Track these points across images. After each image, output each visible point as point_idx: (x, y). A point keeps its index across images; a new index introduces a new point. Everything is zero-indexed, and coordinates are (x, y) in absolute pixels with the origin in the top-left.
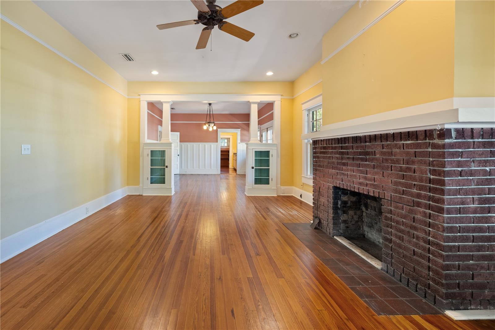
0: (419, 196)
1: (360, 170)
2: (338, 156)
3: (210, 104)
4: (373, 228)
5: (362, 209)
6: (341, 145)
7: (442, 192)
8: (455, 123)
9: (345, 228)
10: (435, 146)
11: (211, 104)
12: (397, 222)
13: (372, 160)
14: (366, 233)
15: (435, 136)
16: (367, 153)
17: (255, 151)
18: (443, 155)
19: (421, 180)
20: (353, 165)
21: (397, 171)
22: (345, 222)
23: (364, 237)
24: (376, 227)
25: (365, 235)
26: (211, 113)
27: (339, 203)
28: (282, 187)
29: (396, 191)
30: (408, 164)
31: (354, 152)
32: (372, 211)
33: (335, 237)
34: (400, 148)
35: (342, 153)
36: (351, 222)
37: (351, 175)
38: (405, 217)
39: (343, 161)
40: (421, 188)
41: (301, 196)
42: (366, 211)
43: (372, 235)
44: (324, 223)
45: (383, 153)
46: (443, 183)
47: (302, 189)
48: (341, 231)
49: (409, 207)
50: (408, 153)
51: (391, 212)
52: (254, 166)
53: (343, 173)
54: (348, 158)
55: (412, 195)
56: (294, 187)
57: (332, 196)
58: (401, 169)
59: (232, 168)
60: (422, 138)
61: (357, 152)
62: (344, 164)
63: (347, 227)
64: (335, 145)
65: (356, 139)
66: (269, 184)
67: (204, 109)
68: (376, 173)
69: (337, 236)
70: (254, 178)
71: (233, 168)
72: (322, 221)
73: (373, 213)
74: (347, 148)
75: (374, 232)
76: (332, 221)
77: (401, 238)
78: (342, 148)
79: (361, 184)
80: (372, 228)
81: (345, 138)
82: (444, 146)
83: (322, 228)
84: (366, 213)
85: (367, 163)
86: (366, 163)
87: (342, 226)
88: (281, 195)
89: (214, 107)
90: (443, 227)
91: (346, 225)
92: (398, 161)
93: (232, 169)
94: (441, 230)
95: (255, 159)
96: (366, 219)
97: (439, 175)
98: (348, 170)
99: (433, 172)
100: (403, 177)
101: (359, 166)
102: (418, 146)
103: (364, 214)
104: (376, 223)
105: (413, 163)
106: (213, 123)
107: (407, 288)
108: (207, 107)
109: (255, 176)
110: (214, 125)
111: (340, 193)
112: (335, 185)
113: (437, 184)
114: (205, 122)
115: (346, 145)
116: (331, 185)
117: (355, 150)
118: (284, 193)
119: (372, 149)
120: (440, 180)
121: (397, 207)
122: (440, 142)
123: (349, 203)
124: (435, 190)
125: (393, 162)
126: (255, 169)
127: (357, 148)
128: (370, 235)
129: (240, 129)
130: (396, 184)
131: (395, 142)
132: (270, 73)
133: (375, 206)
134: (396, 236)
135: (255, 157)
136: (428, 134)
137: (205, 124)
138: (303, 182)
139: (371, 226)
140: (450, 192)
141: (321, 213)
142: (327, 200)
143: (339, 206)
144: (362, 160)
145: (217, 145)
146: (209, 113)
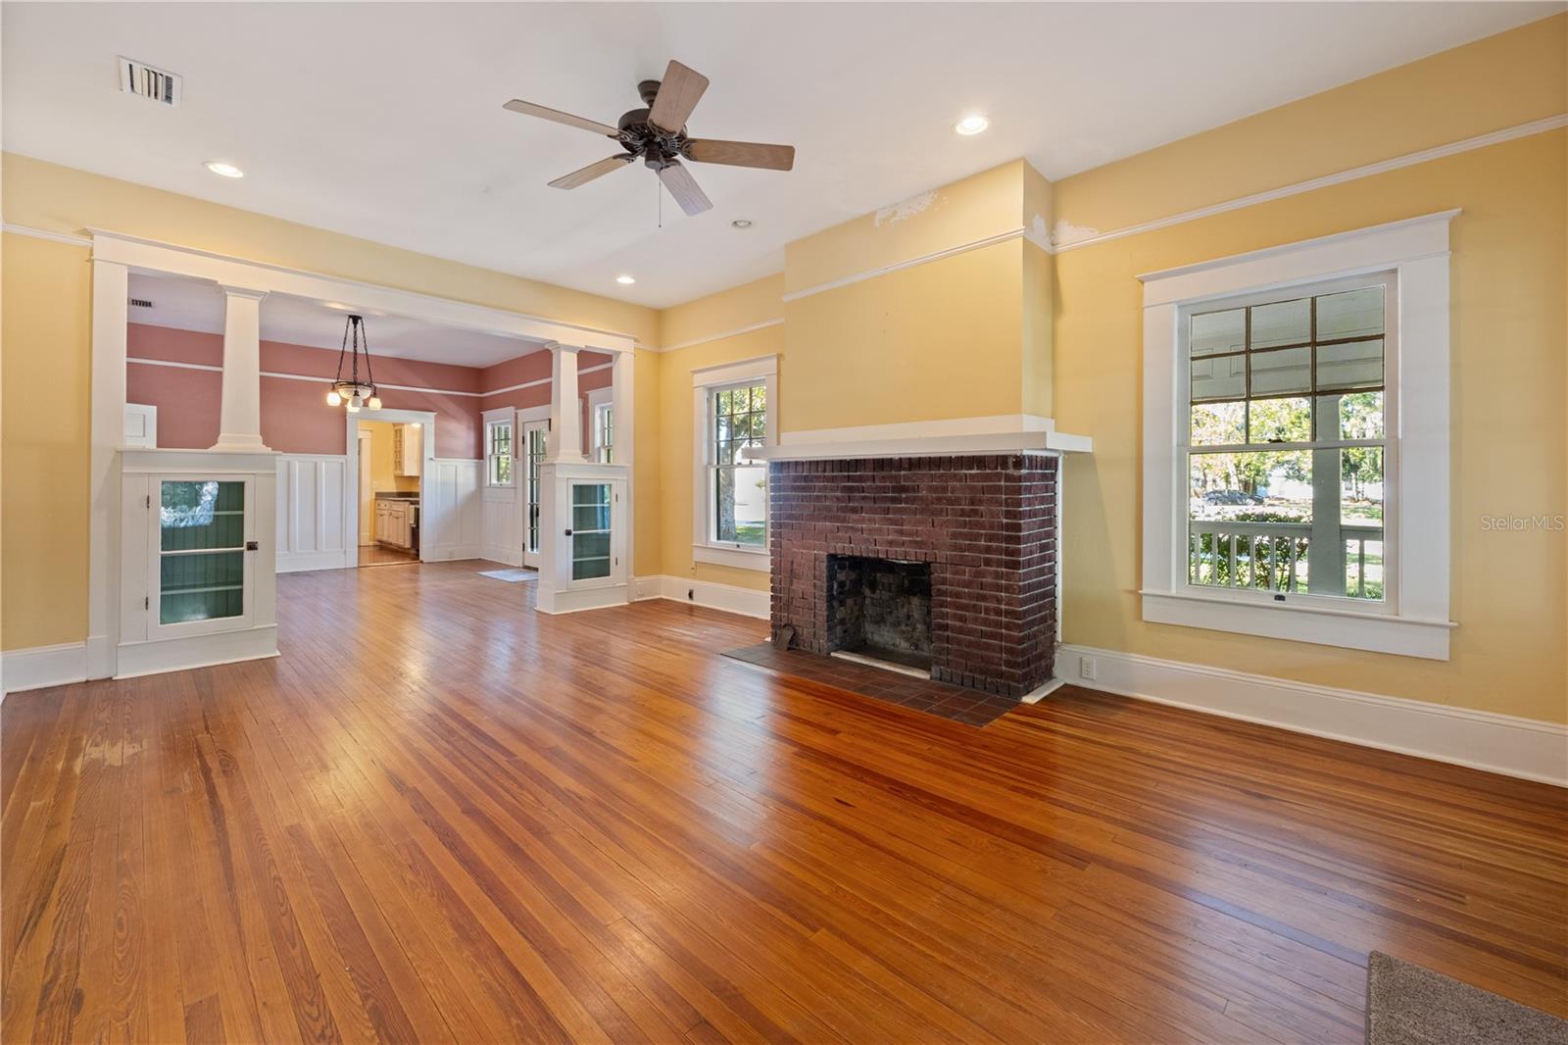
0: (988, 550)
1: (890, 519)
2: (839, 494)
3: (355, 319)
4: (885, 622)
5: (863, 593)
6: (846, 474)
7: (1018, 540)
8: (1043, 449)
9: (842, 635)
10: (1008, 478)
11: (361, 318)
12: (958, 595)
13: (913, 500)
14: (869, 636)
15: (1010, 464)
16: (904, 489)
17: (575, 486)
18: (1019, 490)
19: (992, 527)
20: (874, 511)
21: (956, 516)
22: (842, 621)
23: (866, 643)
24: (890, 619)
25: (868, 642)
26: (361, 350)
27: (835, 586)
28: (637, 579)
29: (955, 547)
30: (972, 504)
31: (878, 487)
32: (883, 592)
33: (833, 654)
34: (961, 481)
35: (850, 489)
36: (850, 619)
37: (870, 530)
38: (968, 584)
39: (851, 504)
40: (991, 538)
41: (691, 595)
42: (872, 596)
43: (881, 636)
44: (805, 633)
45: (931, 489)
46: (1018, 528)
47: (694, 576)
48: (837, 641)
49: (974, 569)
50: (973, 489)
51: (944, 581)
52: (571, 528)
53: (852, 528)
54: (864, 498)
55: (979, 550)
56: (664, 577)
57: (824, 575)
58: (963, 513)
59: (371, 543)
60: (992, 466)
61: (884, 487)
62: (854, 510)
63: (845, 631)
64: (834, 474)
65: (881, 464)
66: (609, 575)
67: (333, 334)
68: (920, 523)
69: (836, 651)
70: (571, 560)
71: (374, 546)
72: (799, 630)
73: (886, 595)
74: (861, 479)
75: (886, 629)
76: (826, 624)
77: (963, 619)
78: (849, 479)
79: (891, 543)
80: (882, 624)
81: (857, 461)
82: (1019, 479)
83: (797, 645)
84: (872, 599)
85: (903, 505)
86: (900, 506)
87: (839, 629)
88: (636, 600)
89: (370, 330)
90: (1019, 586)
91: (844, 628)
92: (957, 501)
93: (372, 549)
94: (1017, 591)
95: (575, 508)
96: (870, 611)
97: (1015, 517)
98: (863, 521)
99: (1008, 514)
100: (965, 525)
101: (887, 511)
102: (988, 478)
103: (868, 601)
104: (891, 612)
105: (980, 502)
106: (369, 386)
107: (973, 690)
108: (341, 326)
109: (574, 557)
110: (374, 395)
111: (836, 567)
112: (832, 552)
113: (1012, 530)
114: (334, 381)
115: (858, 473)
116: (823, 554)
117: (878, 484)
118: (642, 595)
119: (914, 481)
120: (1016, 524)
121: (956, 573)
122: (1016, 473)
123: (848, 583)
124: (1008, 540)
125: (950, 502)
126: (575, 535)
127: (884, 479)
128: (877, 638)
129: (433, 414)
130: (954, 536)
131: (952, 471)
132: (625, 280)
133: (891, 581)
134: (956, 617)
135: (574, 503)
136: (1002, 461)
137: (334, 388)
138: (694, 559)
139: (879, 621)
140: (1028, 539)
141: (798, 614)
142: (812, 586)
143: (835, 593)
144: (894, 500)
145: (342, 464)
146: (349, 348)
